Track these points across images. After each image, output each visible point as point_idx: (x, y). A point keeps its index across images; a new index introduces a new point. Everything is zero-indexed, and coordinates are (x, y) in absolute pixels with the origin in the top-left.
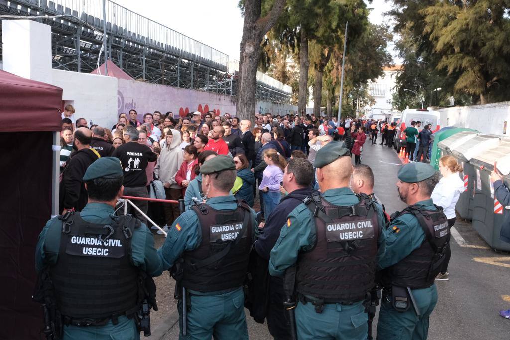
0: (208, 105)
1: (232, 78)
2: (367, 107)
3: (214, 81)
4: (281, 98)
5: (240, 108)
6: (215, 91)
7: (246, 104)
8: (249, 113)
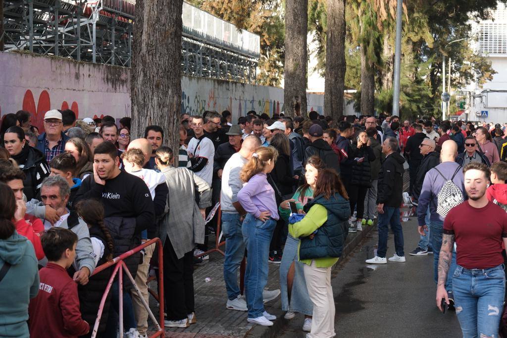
0: (49, 92)
1: (96, 17)
2: (472, 87)
3: (45, 24)
4: (230, 68)
5: (141, 98)
6: (53, 51)
7: (157, 86)
8: (166, 109)
